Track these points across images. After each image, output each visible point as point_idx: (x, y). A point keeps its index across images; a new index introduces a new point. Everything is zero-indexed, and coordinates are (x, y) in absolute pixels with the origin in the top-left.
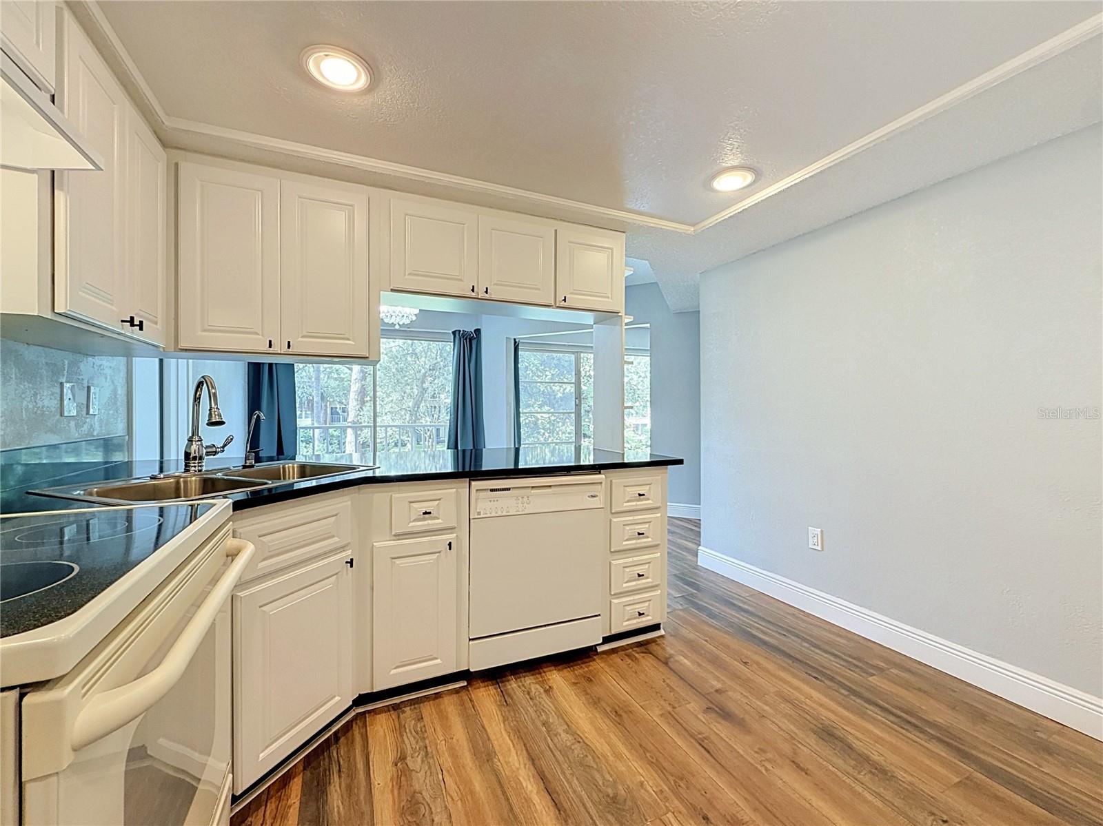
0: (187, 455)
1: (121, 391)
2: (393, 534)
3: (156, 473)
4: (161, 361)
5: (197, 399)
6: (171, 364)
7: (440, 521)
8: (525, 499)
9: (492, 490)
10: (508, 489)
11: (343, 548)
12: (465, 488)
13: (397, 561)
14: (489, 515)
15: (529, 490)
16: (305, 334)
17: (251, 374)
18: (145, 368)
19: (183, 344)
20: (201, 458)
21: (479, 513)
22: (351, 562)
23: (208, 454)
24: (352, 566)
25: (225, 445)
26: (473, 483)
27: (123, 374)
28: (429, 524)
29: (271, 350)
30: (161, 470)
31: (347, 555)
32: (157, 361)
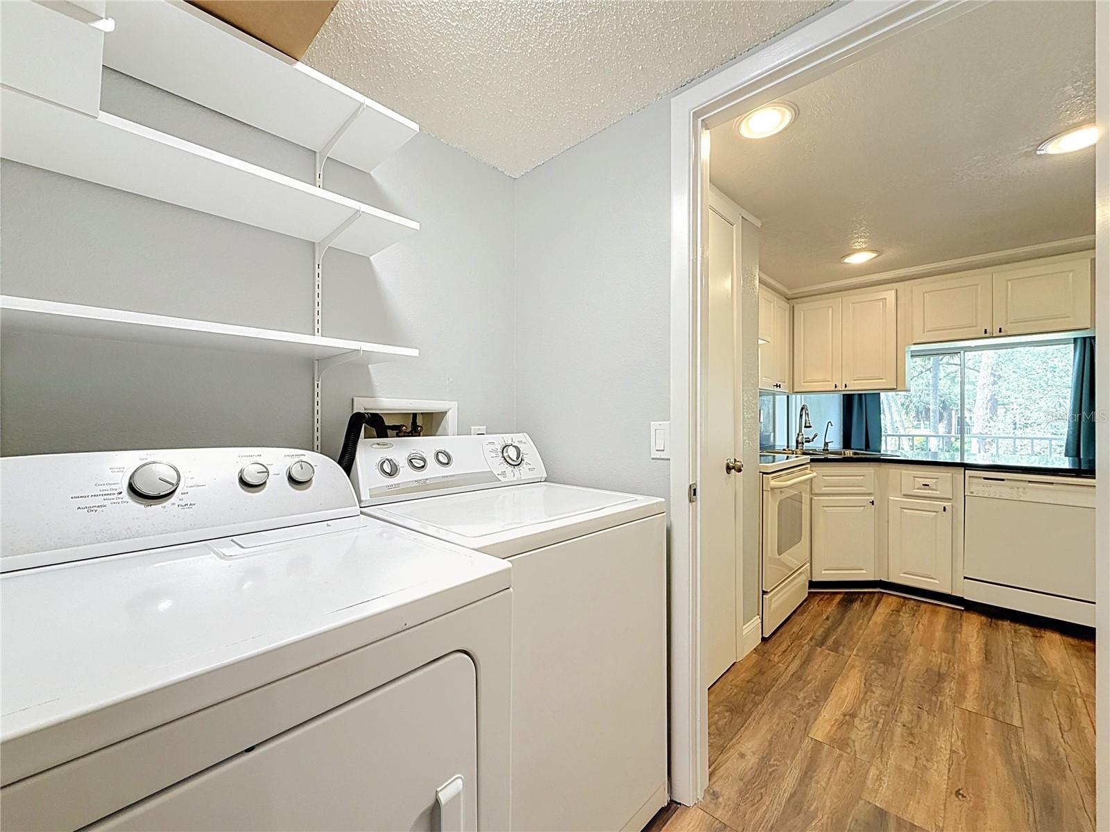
0: (797, 441)
1: (771, 411)
2: (903, 493)
3: (785, 448)
4: (788, 397)
5: (801, 416)
6: (793, 397)
7: (938, 492)
8: (1021, 490)
9: (985, 478)
10: (1003, 480)
11: (870, 494)
12: (960, 474)
13: (905, 511)
14: (981, 495)
15: (1026, 484)
16: (855, 378)
17: (845, 400)
18: (781, 400)
19: (796, 390)
20: (803, 443)
21: (972, 493)
22: (873, 503)
23: (806, 442)
24: (873, 504)
25: (814, 438)
26: (966, 471)
27: (772, 403)
28: (929, 493)
29: (836, 389)
30: (788, 447)
31: (872, 498)
32: (786, 397)
